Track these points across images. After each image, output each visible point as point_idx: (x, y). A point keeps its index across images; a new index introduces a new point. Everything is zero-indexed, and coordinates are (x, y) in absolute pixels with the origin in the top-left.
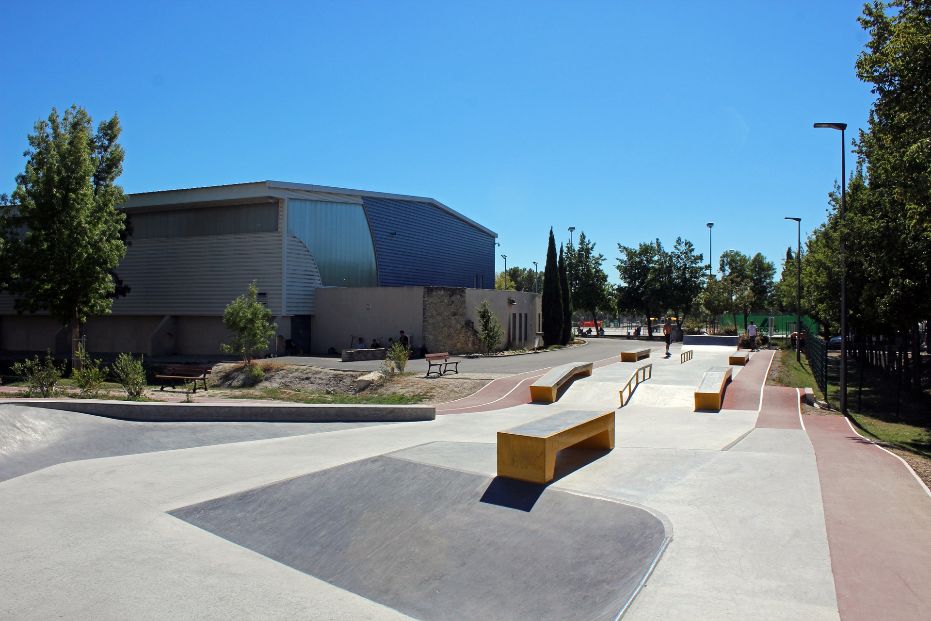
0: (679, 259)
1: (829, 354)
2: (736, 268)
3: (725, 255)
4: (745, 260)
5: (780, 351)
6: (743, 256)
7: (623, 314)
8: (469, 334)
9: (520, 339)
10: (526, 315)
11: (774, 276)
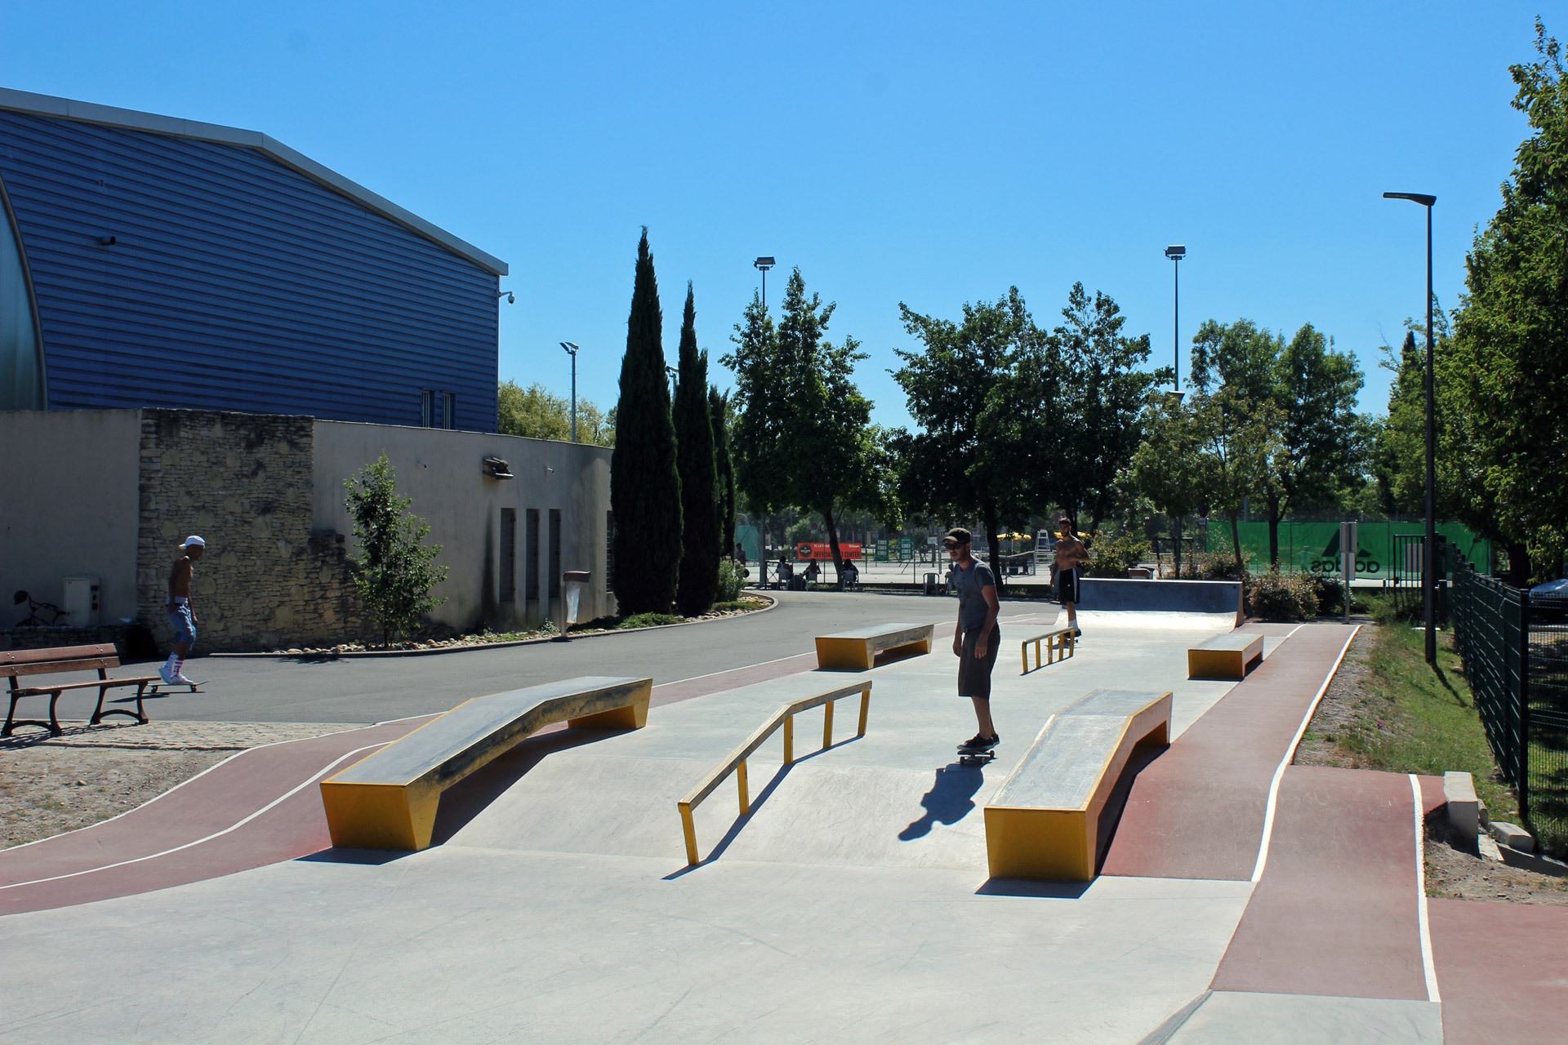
0: (1079, 350)
1: (1534, 638)
2: (1241, 372)
3: (1209, 333)
4: (1268, 348)
5: (1371, 628)
6: (1261, 336)
7: (917, 519)
8: (325, 578)
9: (532, 595)
10: (555, 516)
11: (1357, 397)
